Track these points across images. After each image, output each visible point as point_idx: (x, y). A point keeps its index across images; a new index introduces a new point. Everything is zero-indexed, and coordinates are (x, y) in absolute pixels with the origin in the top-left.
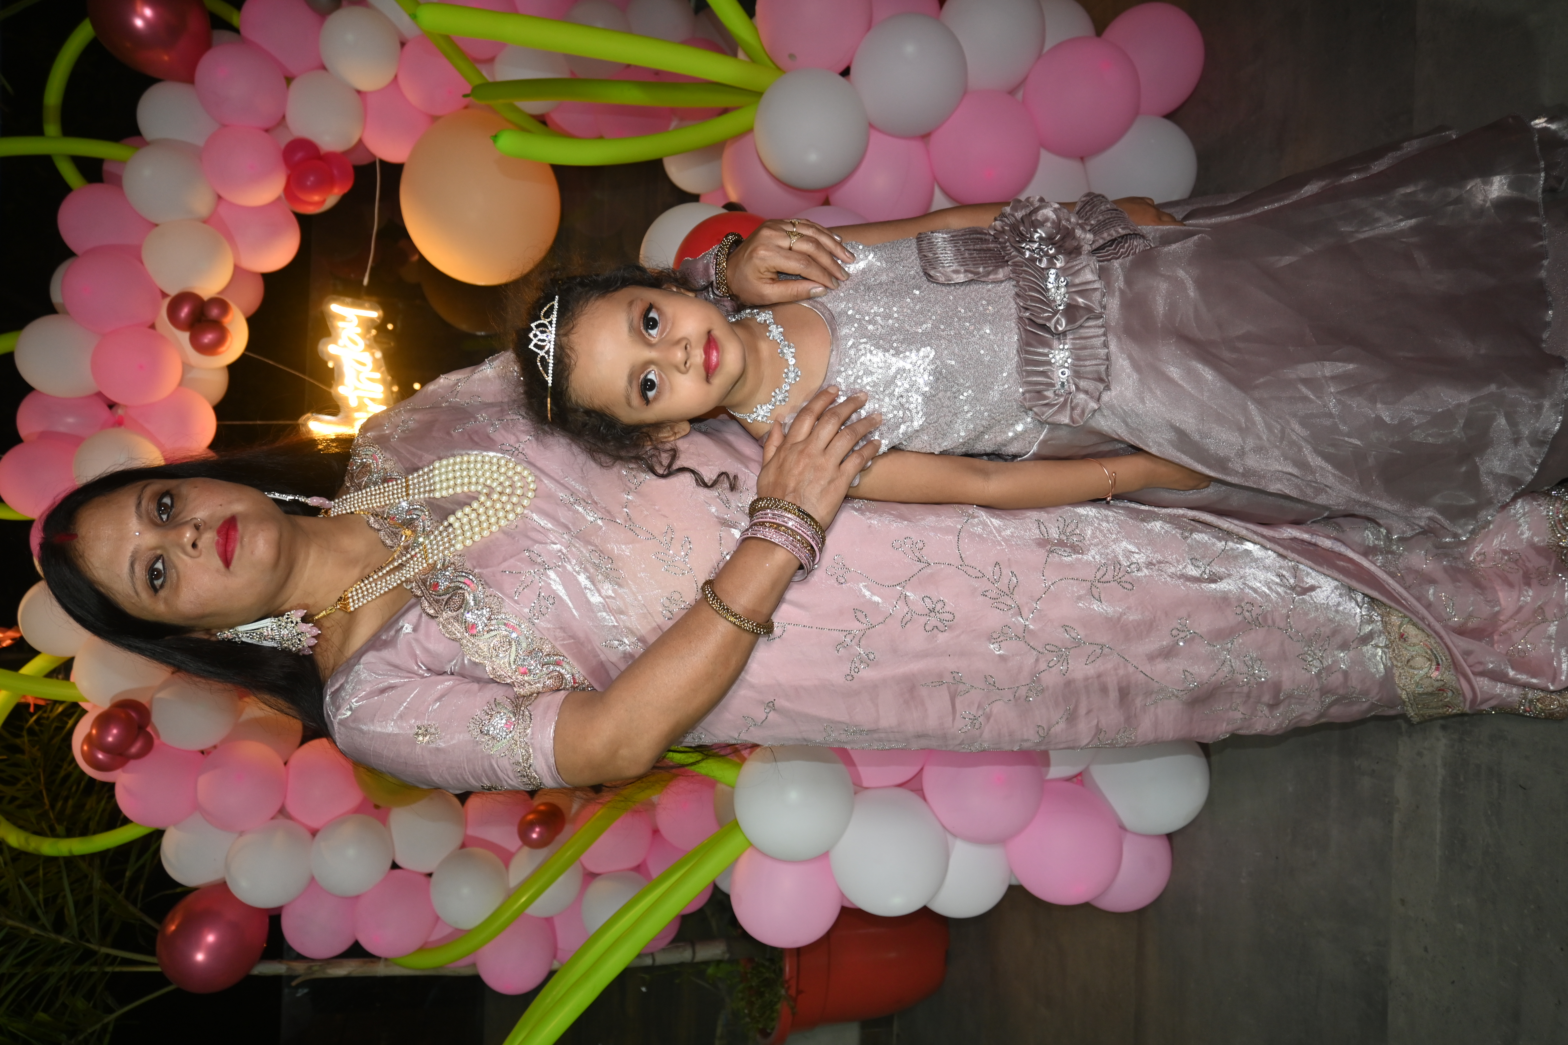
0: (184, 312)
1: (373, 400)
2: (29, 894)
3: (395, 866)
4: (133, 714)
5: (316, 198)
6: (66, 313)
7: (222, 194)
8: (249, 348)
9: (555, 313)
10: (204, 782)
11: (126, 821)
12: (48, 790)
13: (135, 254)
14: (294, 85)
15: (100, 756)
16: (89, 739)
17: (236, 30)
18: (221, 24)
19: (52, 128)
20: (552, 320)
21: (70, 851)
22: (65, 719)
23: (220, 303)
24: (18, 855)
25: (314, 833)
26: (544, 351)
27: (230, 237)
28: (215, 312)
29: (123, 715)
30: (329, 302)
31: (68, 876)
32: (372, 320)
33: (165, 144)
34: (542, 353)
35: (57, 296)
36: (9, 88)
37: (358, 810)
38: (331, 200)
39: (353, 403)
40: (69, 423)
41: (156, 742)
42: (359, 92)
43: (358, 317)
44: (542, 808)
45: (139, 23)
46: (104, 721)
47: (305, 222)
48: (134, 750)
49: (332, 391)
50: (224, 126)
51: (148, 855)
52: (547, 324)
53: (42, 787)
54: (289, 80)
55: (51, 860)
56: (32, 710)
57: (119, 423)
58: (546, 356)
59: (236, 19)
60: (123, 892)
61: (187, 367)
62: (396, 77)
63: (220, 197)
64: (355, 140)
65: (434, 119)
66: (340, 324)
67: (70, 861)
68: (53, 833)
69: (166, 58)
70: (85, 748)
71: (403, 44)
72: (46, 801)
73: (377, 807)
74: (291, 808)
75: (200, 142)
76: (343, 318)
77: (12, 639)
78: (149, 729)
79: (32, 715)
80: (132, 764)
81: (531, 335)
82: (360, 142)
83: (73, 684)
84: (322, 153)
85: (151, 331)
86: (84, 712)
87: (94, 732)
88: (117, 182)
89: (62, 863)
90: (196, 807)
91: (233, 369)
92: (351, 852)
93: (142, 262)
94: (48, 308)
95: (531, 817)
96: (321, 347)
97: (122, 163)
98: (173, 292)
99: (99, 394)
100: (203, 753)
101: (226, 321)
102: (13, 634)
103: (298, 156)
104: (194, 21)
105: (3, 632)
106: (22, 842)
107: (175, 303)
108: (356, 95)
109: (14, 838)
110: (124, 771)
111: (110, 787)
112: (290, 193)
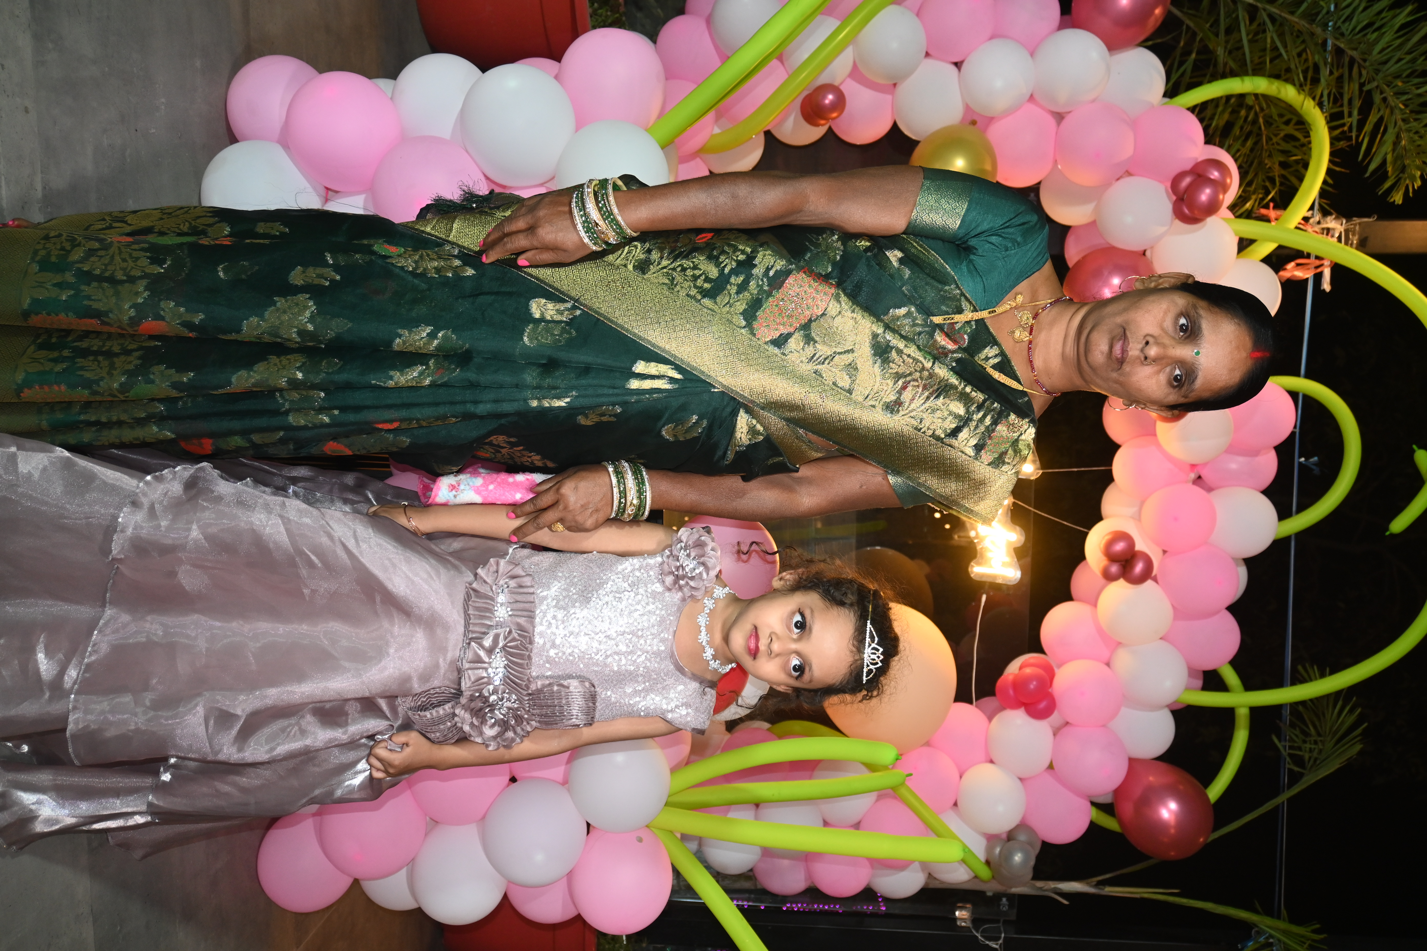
0: (1139, 567)
2: (1279, 44)
3: (958, 65)
4: (1186, 211)
5: (1028, 670)
6: (1235, 559)
7: (1106, 667)
8: (1085, 536)
9: (865, 672)
10: (1128, 152)
11: (1194, 110)
12: (1260, 128)
13: (1179, 614)
14: (1047, 764)
15: (1215, 174)
16: (1225, 188)
17: (1093, 804)
18: (1107, 808)
19: (1242, 714)
20: (867, 668)
21: (1243, 81)
23: (1109, 577)
25: (1032, 98)
26: (872, 647)
27: (1101, 632)
28: (1114, 569)
29: (1196, 212)
30: (1016, 578)
31: (1244, 54)
32: (979, 564)
33: (1154, 708)
34: (874, 645)
35: (1243, 572)
36: (1276, 741)
37: (990, 120)
38: (1013, 668)
40: (1235, 464)
42: (992, 762)
43: (991, 567)
44: (822, 122)
45: (1173, 805)
46: (1212, 208)
47: (1037, 647)
48: (1187, 181)
50: (1104, 726)
51: (1176, 76)
52: (870, 666)
54: (1051, 767)
55: (1258, 71)
56: (1271, 205)
57: (1193, 466)
58: (870, 643)
59: (1094, 814)
60: (1198, 39)
61: (1138, 518)
62: (961, 777)
63: (1108, 664)
64: (995, 720)
65: (928, 744)
66: (1008, 559)
69: (1151, 778)
70: (1228, 181)
71: (955, 804)
72: (1261, 120)
73: (974, 123)
74: (1052, 122)
75: (1125, 712)
76: (1004, 564)
77: (1285, 269)
78: (1174, 198)
79: (1272, 200)
80: (1188, 166)
82: (990, 719)
83: (1236, 235)
84: (1023, 709)
85: (1165, 549)
86: (1228, 208)
87: (1221, 197)
88: (1192, 672)
89: (1250, 72)
90: (1134, 124)
91: (1098, 517)
92: (999, 84)
93: (1173, 605)
94: (1250, 562)
95: (836, 114)
96: (1024, 539)
97: (1188, 688)
98: (1149, 584)
99: (1209, 490)
100: (1129, 174)
101: (1104, 561)
102: (1286, 274)
103: (1042, 705)
104: (1127, 809)
105: (1294, 276)
106: (1283, 90)
107: (1147, 575)
108: (994, 760)
109: (1289, 93)
110: (1197, 159)
111: (1208, 142)
112: (1050, 673)
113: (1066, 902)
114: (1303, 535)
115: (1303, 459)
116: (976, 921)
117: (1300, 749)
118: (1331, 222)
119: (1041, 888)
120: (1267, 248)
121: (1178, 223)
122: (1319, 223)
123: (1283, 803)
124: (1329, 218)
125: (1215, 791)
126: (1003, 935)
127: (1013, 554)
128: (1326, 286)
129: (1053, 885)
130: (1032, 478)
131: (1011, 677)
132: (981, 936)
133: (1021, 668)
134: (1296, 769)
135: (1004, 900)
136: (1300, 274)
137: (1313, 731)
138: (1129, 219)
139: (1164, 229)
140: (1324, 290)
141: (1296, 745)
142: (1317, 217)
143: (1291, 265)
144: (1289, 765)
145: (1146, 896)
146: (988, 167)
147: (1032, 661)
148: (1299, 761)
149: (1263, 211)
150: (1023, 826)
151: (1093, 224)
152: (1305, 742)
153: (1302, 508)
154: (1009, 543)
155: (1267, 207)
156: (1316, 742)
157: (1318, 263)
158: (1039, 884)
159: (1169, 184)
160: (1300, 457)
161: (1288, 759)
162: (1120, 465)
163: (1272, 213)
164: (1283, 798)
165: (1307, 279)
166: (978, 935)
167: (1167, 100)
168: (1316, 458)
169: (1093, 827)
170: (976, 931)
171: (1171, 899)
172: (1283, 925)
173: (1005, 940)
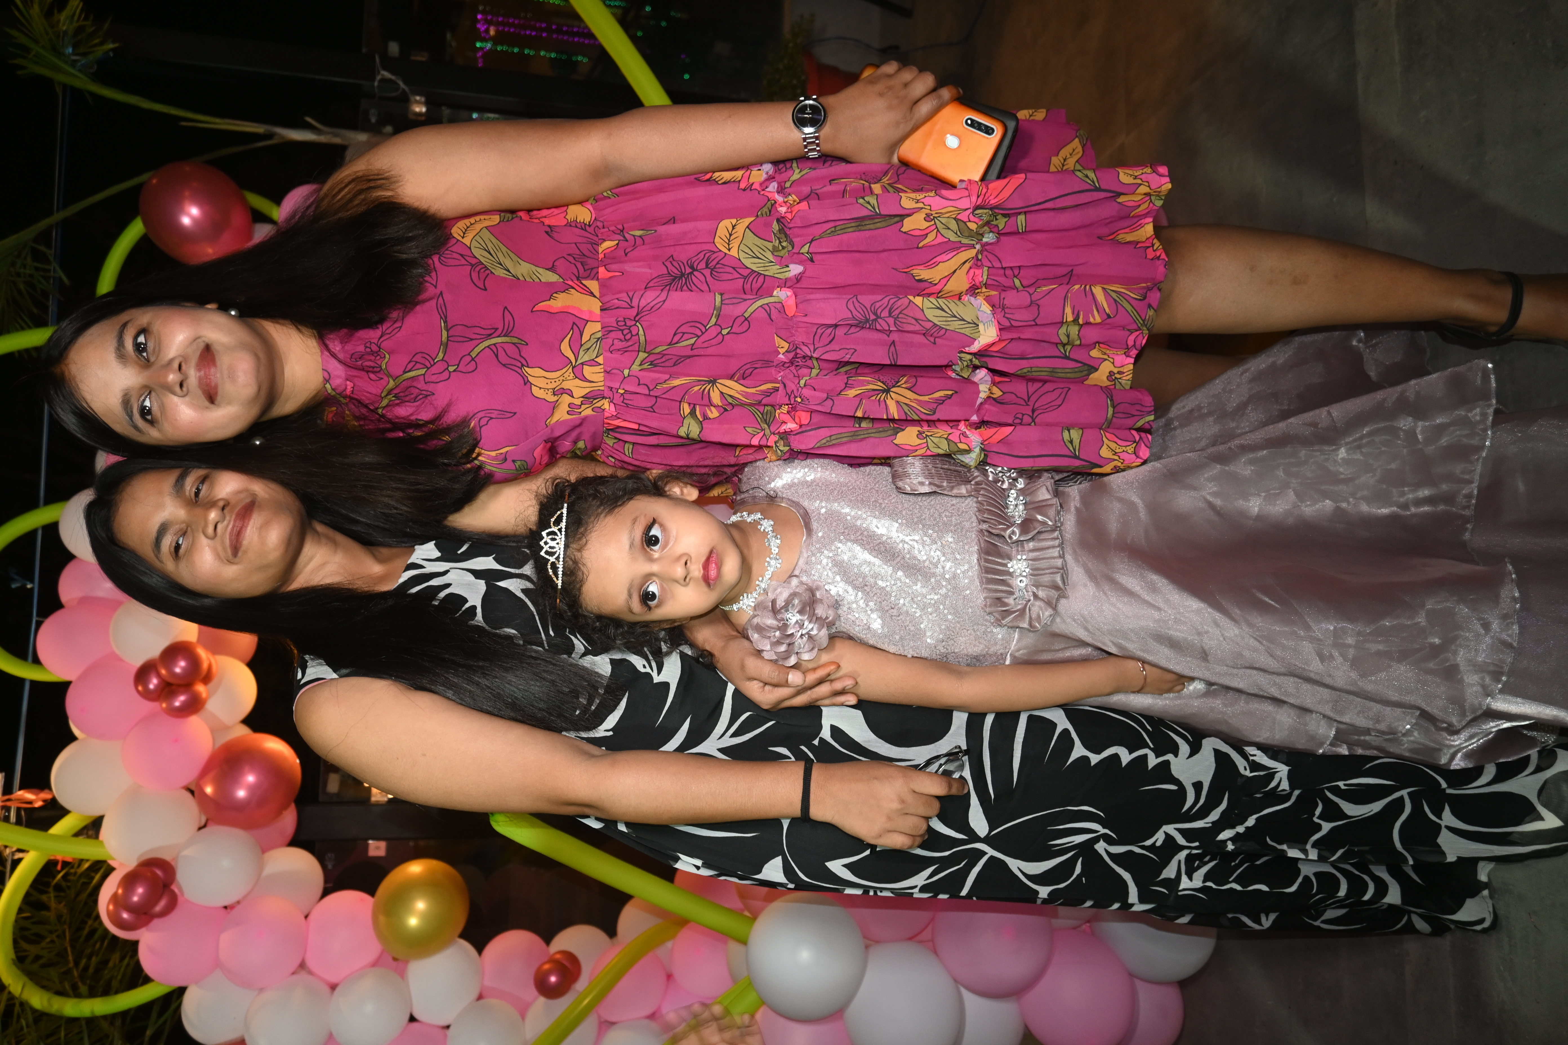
3: (412, 1019)
4: (159, 872)
9: (564, 520)
10: (226, 938)
11: (147, 980)
12: (73, 947)
15: (125, 915)
16: (114, 898)
20: (561, 528)
21: (92, 1012)
22: (93, 874)
24: (40, 1016)
25: (333, 988)
26: (555, 557)
29: (149, 874)
31: (89, 1037)
34: (552, 559)
36: (65, 279)
37: (375, 964)
41: (180, 899)
44: (556, 955)
45: (186, 221)
46: (130, 880)
48: (158, 908)
51: (168, 1014)
52: (557, 531)
53: (67, 944)
55: (73, 1021)
56: (60, 867)
58: (557, 562)
67: (92, 1021)
68: (76, 994)
69: (210, 251)
70: (111, 907)
72: (71, 958)
73: (395, 959)
74: (311, 963)
77: (45, 800)
78: (174, 887)
80: (156, 922)
81: (542, 543)
83: (102, 842)
86: (111, 870)
87: (120, 891)
89: (83, 1023)
90: (217, 964)
92: (369, 1006)
95: (545, 966)
100: (228, 909)
102: (46, 795)
105: (36, 794)
106: (45, 1003)
109: (38, 999)
110: (148, 930)
111: (134, 945)
113: (309, 119)
114: (30, 505)
115: (29, 586)
116: (405, 100)
117: (37, 269)
119: (335, 135)
120: (62, 827)
121: (170, 858)
123: (58, 211)
125: (135, 230)
126: (376, 84)
129: (322, 139)
132: (399, 85)
134: (42, 248)
135: (373, 120)
136: (29, 796)
137: (22, 286)
138: (226, 863)
139: (186, 853)
141: (42, 273)
142: (9, 852)
143: (40, 804)
144: (50, 253)
145: (218, 120)
146: (382, 919)
148: (38, 256)
151: (265, 849)
152: (31, 276)
153: (31, 535)
156: (18, 275)
158: (337, 140)
160: (32, 589)
161: (51, 258)
164: (58, 216)
165: (21, 788)
166: (402, 86)
167: (182, 986)
168: (14, 586)
170: (404, 90)
171: (189, 115)
172: (60, 78)
173: (374, 80)
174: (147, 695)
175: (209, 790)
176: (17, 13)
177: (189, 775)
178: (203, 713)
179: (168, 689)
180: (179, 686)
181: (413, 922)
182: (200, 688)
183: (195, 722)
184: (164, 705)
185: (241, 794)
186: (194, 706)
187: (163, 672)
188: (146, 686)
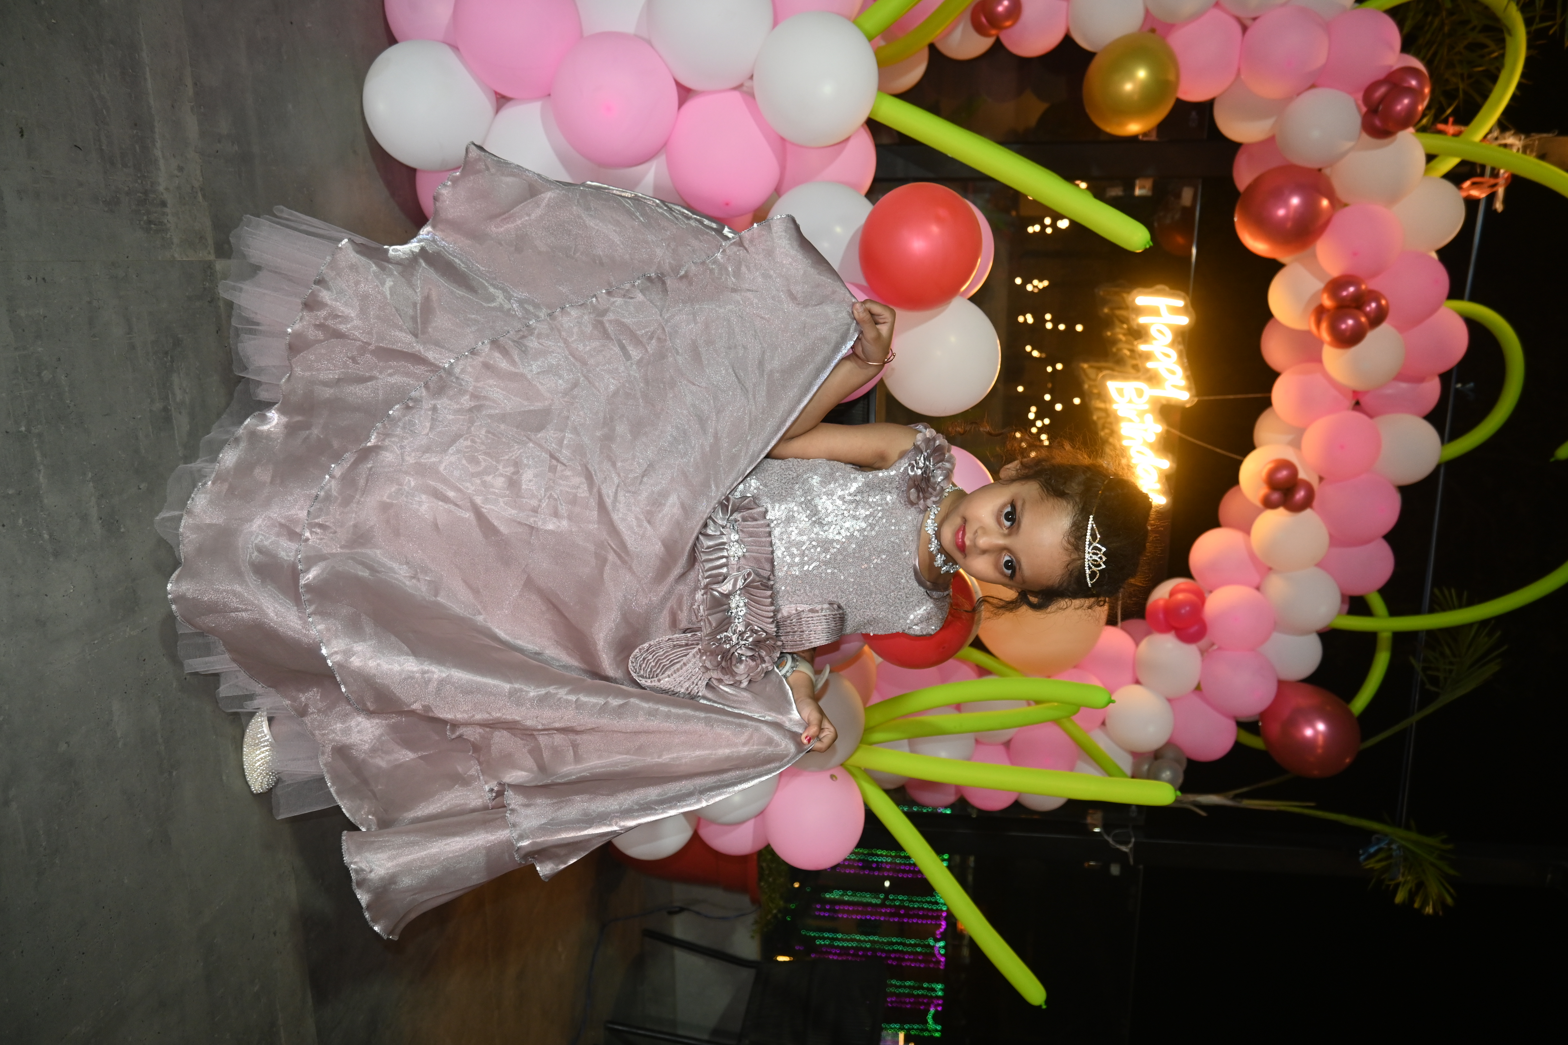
0: (1301, 494)
1: (1130, 420)
4: (1378, 124)
5: (1180, 596)
6: (1389, 487)
7: (1257, 592)
8: (1239, 463)
10: (1320, 59)
11: (1391, 12)
13: (1335, 541)
14: (1194, 684)
15: (1414, 83)
16: (1419, 97)
17: (1237, 722)
18: (1252, 728)
19: (1385, 639)
23: (1268, 504)
25: (1218, 3)
27: (1252, 557)
28: (1275, 497)
29: (1388, 124)
30: (1167, 504)
33: (1304, 632)
36: (1412, 660)
37: (1173, 27)
38: (1163, 592)
39: (1150, 418)
40: (1402, 390)
41: (1357, 96)
42: (1137, 682)
44: (992, 31)
45: (1320, 725)
46: (1408, 119)
47: (1185, 572)
48: (1382, 91)
49: (1166, 427)
50: (1255, 649)
54: (1198, 689)
56: (1451, 120)
57: (1355, 393)
59: (1239, 733)
61: (1296, 444)
63: (1258, 588)
64: (1144, 644)
65: (1078, 666)
66: (1161, 486)
69: (1299, 700)
70: (1422, 90)
71: (1103, 724)
73: (1153, 31)
74: (1238, 29)
75: (1275, 636)
76: (1155, 491)
77: (1464, 187)
78: (1364, 109)
79: (1450, 116)
80: (1382, 75)
82: (1137, 641)
83: (1425, 150)
84: (1173, 633)
85: (1324, 476)
88: (1342, 597)
90: (1328, 27)
93: (1329, 533)
94: (1405, 491)
95: (1008, 23)
96: (1175, 466)
97: (1340, 613)
98: (1308, 512)
99: (1371, 416)
100: (1313, 86)
101: (1264, 490)
102: (1465, 193)
103: (1194, 629)
104: (1274, 729)
105: (1472, 194)
107: (1307, 503)
108: (1141, 680)
110: (1391, 67)
111: (1404, 49)
112: (1201, 597)
113: (1203, 814)
115: (1459, 386)
116: (1107, 827)
118: (1510, 139)
119: (1180, 801)
120: (1450, 163)
121: (1365, 137)
122: (1496, 139)
123: (1411, 726)
124: (1508, 134)
125: (1359, 705)
126: (1133, 840)
127: (1164, 480)
128: (1499, 206)
129: (1192, 798)
130: (1188, 406)
131: (1161, 603)
132: (1113, 841)
133: (1172, 593)
135: (1134, 807)
136: (1476, 193)
137: (1447, 651)
138: (1316, 134)
139: (1350, 144)
140: (1496, 210)
142: (1496, 134)
143: (1467, 184)
145: (1282, 808)
146: (1171, 77)
147: (1182, 587)
148: (1435, 681)
149: (1441, 126)
150: (1170, 744)
151: (1270, 142)
153: (1455, 434)
154: (1161, 471)
155: (1445, 121)
157: (1493, 181)
159: (1360, 95)
160: (1456, 383)
162: (1280, 392)
163: (1451, 129)
164: (1412, 720)
165: (1481, 200)
166: (1110, 840)
167: (1357, 5)
168: (1471, 385)
169: (1238, 747)
170: (1108, 835)
171: (1307, 811)
172: (1414, 836)
173: (1135, 843)
174: (1375, 296)
175: (1325, 203)
176: (1452, 891)
177: (1341, 218)
178: (1328, 279)
179: (1357, 303)
180: (1348, 307)
181: (1142, 74)
182: (1327, 302)
183: (1334, 270)
184: (1363, 287)
185: (1295, 201)
186: (1335, 286)
187: (1363, 319)
188: (1379, 305)
